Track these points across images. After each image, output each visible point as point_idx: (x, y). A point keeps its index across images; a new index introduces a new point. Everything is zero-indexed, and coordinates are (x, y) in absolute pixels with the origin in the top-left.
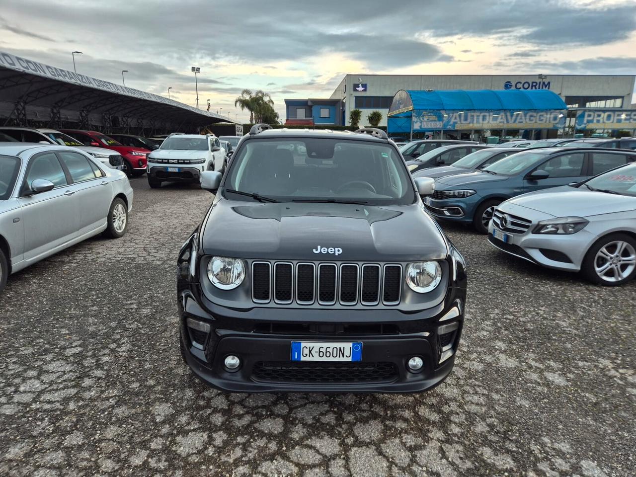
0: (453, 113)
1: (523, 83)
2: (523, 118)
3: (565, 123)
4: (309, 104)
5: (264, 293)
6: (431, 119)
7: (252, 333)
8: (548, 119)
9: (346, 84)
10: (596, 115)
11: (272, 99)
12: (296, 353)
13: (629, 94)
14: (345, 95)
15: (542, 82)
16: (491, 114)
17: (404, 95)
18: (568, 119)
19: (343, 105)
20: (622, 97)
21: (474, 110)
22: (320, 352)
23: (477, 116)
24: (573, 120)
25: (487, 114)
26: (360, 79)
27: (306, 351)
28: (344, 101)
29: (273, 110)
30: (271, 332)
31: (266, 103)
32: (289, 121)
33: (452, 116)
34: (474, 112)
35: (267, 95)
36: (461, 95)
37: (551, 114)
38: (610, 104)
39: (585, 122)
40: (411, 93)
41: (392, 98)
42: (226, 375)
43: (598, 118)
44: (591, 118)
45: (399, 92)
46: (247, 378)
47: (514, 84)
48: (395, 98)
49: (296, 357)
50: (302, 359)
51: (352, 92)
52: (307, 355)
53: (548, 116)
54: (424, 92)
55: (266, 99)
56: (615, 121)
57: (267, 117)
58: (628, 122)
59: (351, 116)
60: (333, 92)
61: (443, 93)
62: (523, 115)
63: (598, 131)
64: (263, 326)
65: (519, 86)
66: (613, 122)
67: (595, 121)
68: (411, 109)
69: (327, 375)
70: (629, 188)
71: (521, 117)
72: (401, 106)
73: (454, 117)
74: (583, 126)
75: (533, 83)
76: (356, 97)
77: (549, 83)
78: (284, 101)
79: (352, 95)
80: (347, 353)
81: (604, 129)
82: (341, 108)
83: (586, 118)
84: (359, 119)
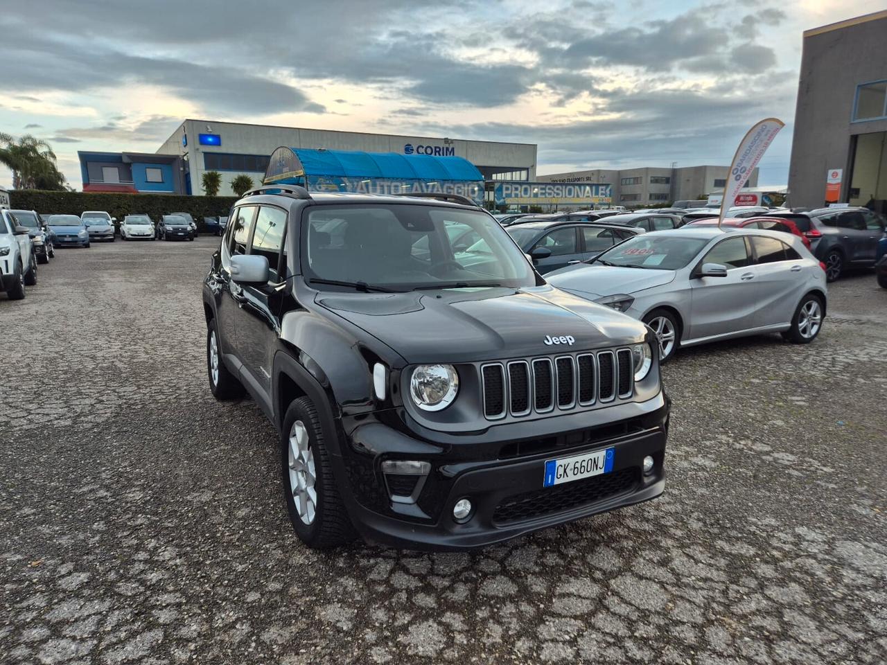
0: (358, 182)
1: (425, 147)
2: (440, 190)
3: (484, 197)
4: (125, 160)
5: (495, 406)
6: (330, 188)
7: (498, 461)
8: (466, 192)
9: (186, 133)
10: (513, 189)
11: (54, 151)
12: (550, 476)
13: (533, 166)
14: (186, 150)
15: (446, 147)
16: (404, 183)
17: (288, 154)
18: (486, 193)
19: (185, 164)
20: (527, 169)
21: (383, 178)
22: (575, 468)
23: (388, 186)
24: (492, 193)
25: (399, 184)
26: (209, 127)
27: (561, 471)
28: (185, 158)
29: (54, 169)
30: (518, 454)
31: (40, 157)
32: (89, 187)
33: (357, 185)
34: (383, 181)
35: (41, 143)
36: (364, 158)
37: (468, 186)
38: (516, 176)
39: (504, 196)
40: (297, 152)
41: (269, 157)
42: (457, 529)
43: (517, 192)
44: (509, 192)
45: (279, 150)
46: (487, 525)
47: (415, 148)
48: (272, 157)
49: (550, 482)
50: (557, 482)
51: (198, 146)
52: (561, 475)
53: (466, 188)
54: (314, 151)
55: (41, 150)
56: (532, 196)
57: (42, 180)
58: (544, 196)
59: (205, 181)
60: (160, 145)
61: (339, 154)
62: (439, 187)
63: (512, 207)
64: (510, 448)
65: (421, 150)
66: (530, 197)
67: (513, 196)
68: (302, 174)
69: (573, 498)
70: (644, 261)
71: (438, 188)
72: (285, 170)
73: (359, 187)
74: (502, 201)
75: (436, 148)
76: (205, 154)
77: (453, 149)
78: (77, 154)
79: (198, 149)
80: (600, 464)
81: (518, 204)
82: (182, 169)
83: (505, 192)
84: (218, 185)
